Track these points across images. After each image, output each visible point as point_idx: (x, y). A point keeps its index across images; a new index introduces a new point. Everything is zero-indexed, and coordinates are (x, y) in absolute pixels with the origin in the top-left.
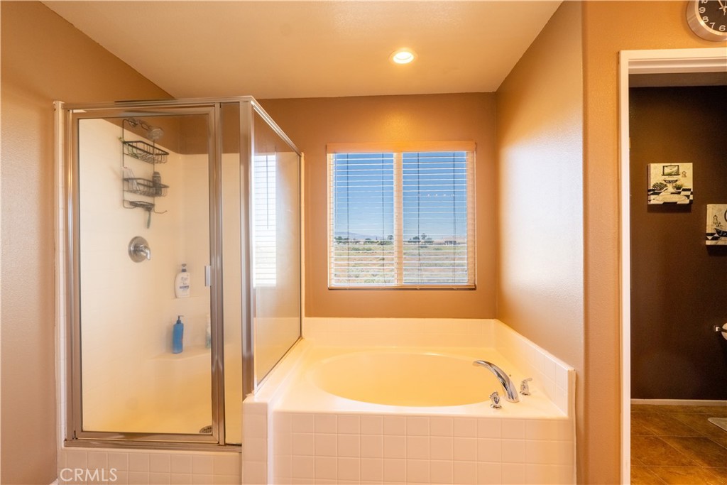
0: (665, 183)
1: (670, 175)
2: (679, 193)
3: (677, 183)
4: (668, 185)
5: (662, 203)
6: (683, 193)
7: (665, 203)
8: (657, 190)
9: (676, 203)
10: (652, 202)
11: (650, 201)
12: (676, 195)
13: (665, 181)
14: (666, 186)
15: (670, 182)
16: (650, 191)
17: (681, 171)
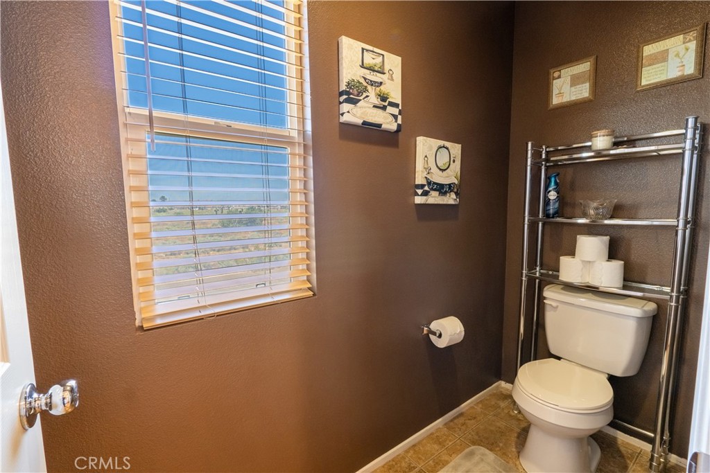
0: (365, 84)
1: (371, 69)
2: (384, 108)
3: (382, 87)
4: (369, 88)
5: (360, 122)
6: (390, 110)
7: (365, 123)
8: (353, 95)
9: (380, 126)
10: (345, 119)
11: (342, 114)
12: (380, 111)
13: (365, 79)
14: (366, 90)
15: (372, 83)
16: (341, 94)
17: (387, 68)
